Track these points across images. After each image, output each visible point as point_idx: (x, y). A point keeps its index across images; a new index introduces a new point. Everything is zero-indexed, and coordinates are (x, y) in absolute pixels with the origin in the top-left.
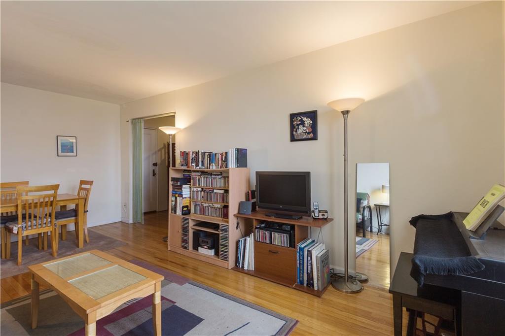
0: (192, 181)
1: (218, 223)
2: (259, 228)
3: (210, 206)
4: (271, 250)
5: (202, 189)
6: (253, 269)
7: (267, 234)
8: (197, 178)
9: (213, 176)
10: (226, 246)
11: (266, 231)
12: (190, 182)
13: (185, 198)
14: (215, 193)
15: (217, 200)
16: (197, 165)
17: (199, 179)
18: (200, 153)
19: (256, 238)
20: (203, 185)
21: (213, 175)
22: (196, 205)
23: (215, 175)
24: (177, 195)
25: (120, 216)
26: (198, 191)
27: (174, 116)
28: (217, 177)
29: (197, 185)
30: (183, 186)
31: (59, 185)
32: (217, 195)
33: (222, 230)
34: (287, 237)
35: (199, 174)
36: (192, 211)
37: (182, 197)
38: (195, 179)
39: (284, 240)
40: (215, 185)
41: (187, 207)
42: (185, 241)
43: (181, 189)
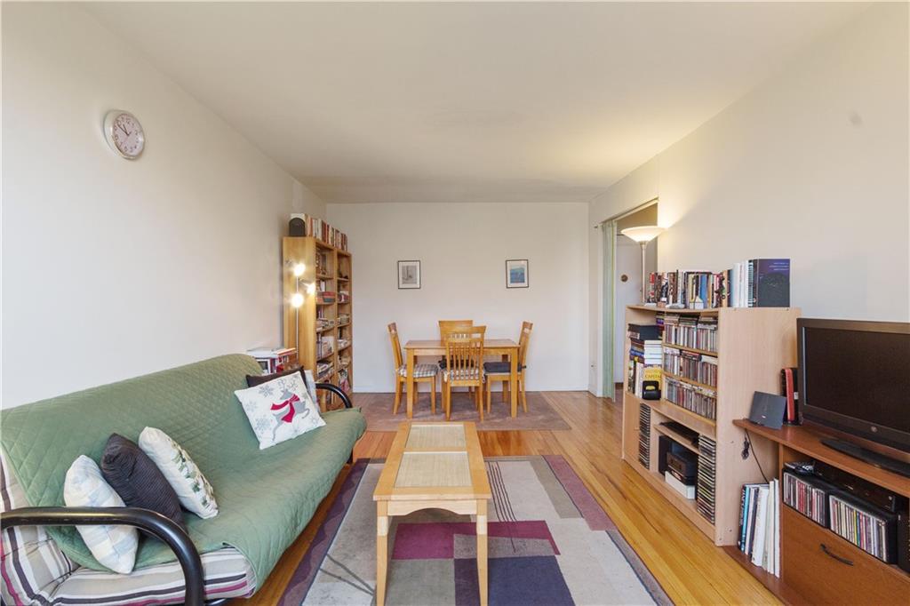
0: (664, 332)
1: (697, 431)
2: (793, 470)
3: (694, 390)
4: (826, 544)
5: (681, 351)
6: (778, 575)
7: (816, 494)
8: (674, 328)
9: (700, 326)
10: (710, 489)
11: (815, 485)
12: (661, 335)
13: (651, 365)
14: (704, 363)
15: (707, 379)
16: (675, 301)
17: (676, 330)
18: (680, 275)
19: (786, 496)
20: (681, 344)
21: (702, 322)
22: (670, 384)
23: (705, 323)
24: (636, 359)
25: (587, 383)
26: (673, 355)
27: (655, 206)
28: (707, 327)
29: (673, 342)
30: (646, 342)
31: (485, 327)
32: (707, 368)
33: (705, 450)
34: (879, 528)
35: (676, 319)
36: (665, 394)
37: (643, 363)
38: (670, 330)
39: (868, 533)
40: (702, 346)
41: (656, 384)
42: (644, 451)
43: (643, 348)
